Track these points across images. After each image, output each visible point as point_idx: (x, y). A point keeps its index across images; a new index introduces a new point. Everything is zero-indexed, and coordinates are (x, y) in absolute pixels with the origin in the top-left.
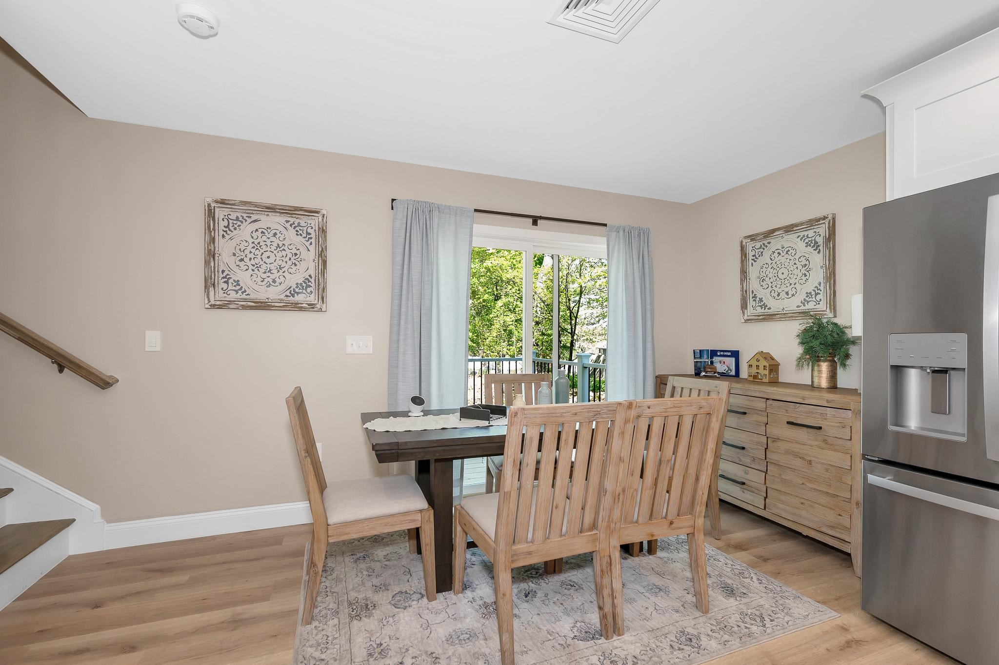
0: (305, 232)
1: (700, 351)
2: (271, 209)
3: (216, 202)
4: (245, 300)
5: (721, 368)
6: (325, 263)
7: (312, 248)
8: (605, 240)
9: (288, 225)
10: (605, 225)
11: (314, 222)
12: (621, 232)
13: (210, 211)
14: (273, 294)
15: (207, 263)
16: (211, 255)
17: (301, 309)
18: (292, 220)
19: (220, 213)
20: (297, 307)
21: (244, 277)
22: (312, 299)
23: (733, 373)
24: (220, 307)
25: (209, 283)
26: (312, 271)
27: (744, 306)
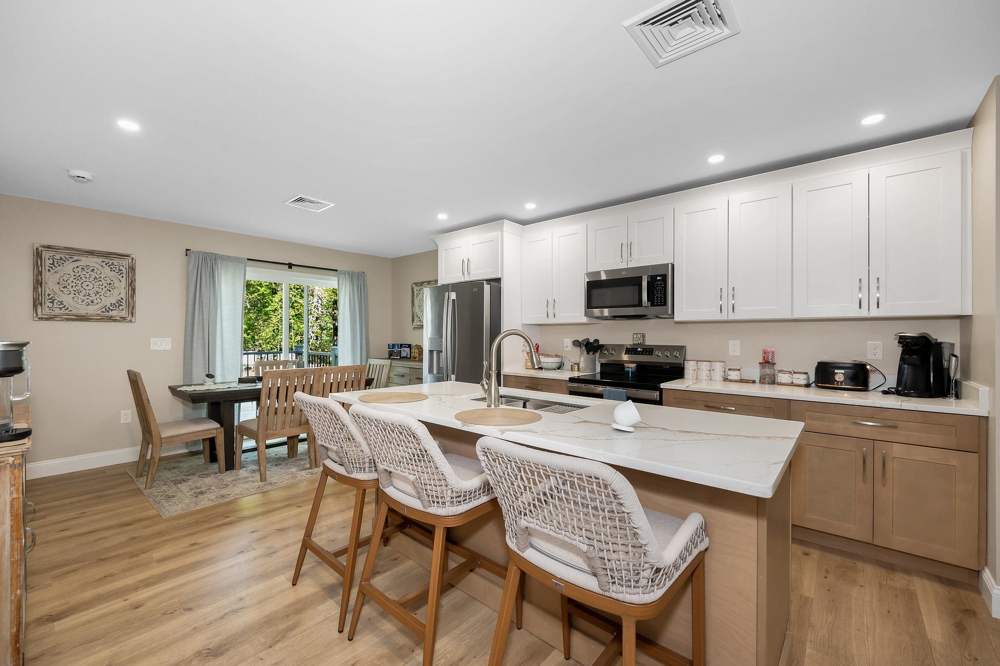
0: (117, 269)
1: (393, 344)
2: (91, 253)
3: (43, 247)
4: (68, 315)
5: (404, 354)
6: (134, 290)
7: (123, 280)
8: (336, 278)
9: (104, 264)
10: (337, 270)
11: (125, 263)
12: (347, 275)
13: (38, 253)
14: (91, 310)
15: (35, 289)
16: (38, 283)
17: (115, 321)
18: (107, 261)
19: (46, 255)
20: (111, 319)
21: (67, 300)
22: (124, 314)
23: (409, 356)
24: (47, 319)
25: (37, 303)
26: (123, 295)
27: (413, 321)
